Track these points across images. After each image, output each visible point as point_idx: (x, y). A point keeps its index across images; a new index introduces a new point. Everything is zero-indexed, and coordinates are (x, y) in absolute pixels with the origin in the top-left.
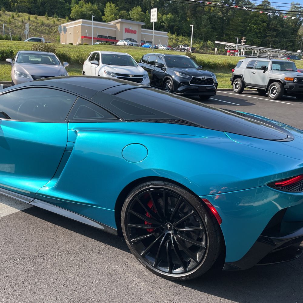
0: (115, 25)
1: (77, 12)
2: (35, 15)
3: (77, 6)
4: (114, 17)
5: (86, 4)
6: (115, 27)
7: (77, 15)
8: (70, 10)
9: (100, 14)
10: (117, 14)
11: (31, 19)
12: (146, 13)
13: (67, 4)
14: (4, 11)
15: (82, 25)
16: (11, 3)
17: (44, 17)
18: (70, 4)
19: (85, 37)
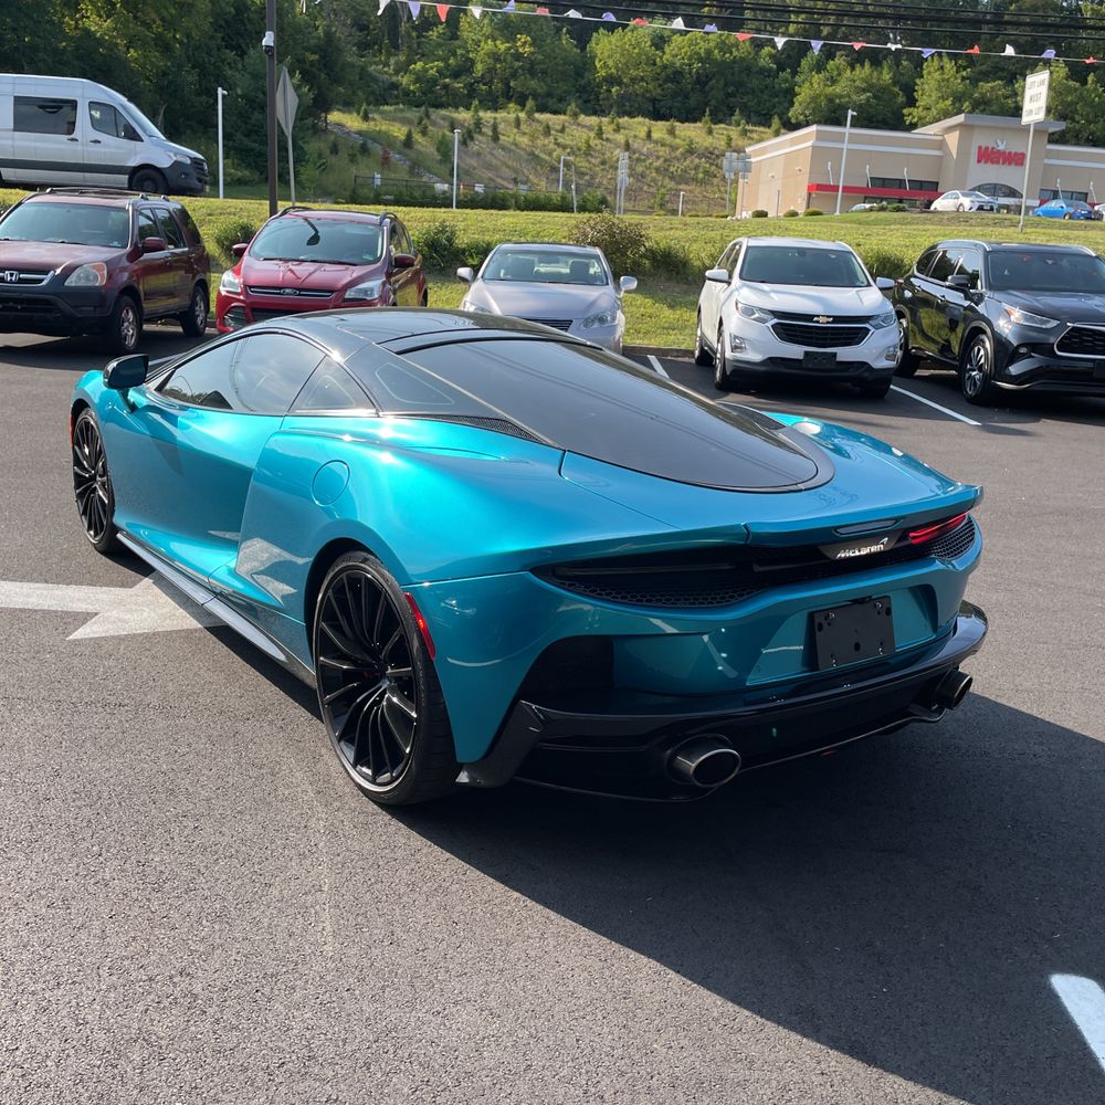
0: (940, 138)
1: (814, 99)
2: (668, 120)
3: (816, 78)
4: (950, 108)
5: (853, 69)
6: (941, 145)
7: (814, 109)
8: (790, 94)
9: (901, 99)
10: (964, 94)
11: (655, 135)
12: (1084, 82)
13: (786, 74)
14: (575, 115)
15: (813, 147)
16: (599, 86)
17: (699, 124)
18: (795, 73)
19: (820, 187)
